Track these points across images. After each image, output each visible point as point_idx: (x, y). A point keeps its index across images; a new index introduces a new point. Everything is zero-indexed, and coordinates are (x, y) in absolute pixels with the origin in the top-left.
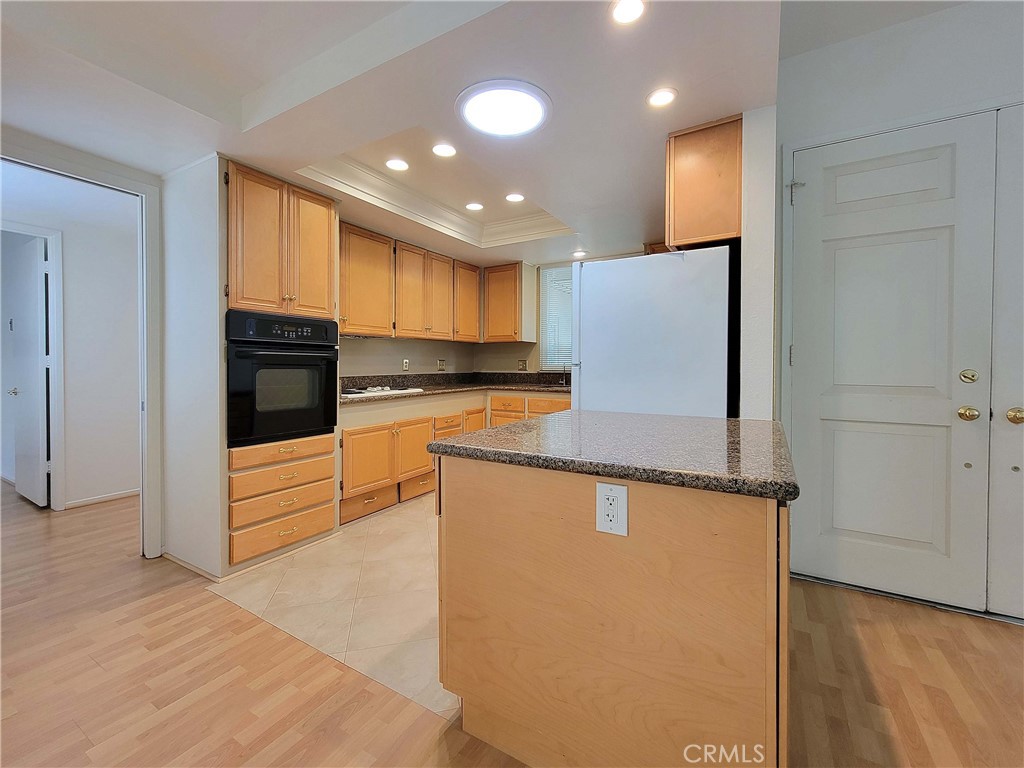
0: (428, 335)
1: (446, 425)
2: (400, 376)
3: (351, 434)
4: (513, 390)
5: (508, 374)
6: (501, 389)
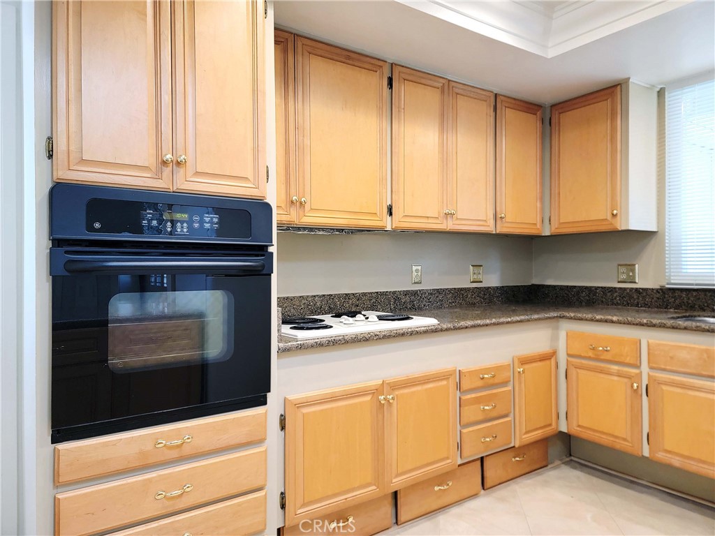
0: (450, 225)
1: (480, 383)
2: (406, 293)
3: (300, 405)
4: (612, 322)
5: (597, 288)
6: (586, 320)
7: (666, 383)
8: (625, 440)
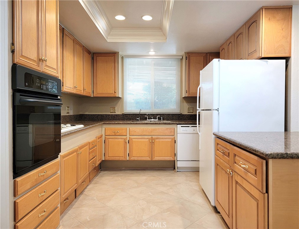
0: (75, 91)
1: (92, 146)
3: (64, 157)
4: (120, 124)
5: (104, 115)
6: (112, 124)
7: (134, 139)
8: (122, 157)
